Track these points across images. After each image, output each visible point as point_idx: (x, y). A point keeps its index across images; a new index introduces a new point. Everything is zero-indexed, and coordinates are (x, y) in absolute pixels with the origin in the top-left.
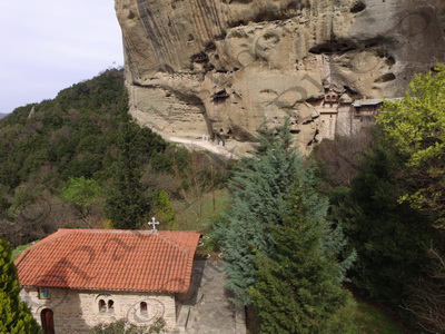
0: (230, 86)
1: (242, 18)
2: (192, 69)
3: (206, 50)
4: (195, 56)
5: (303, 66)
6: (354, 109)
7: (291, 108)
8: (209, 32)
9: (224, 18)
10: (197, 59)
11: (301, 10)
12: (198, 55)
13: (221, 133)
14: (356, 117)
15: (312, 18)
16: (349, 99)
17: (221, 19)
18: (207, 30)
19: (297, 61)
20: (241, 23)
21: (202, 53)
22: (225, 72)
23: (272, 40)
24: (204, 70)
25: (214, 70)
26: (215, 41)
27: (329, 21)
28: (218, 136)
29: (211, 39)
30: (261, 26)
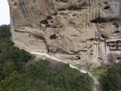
0: (58, 33)
2: (40, 26)
5: (88, 27)
6: (106, 43)
7: (84, 42)
8: (49, 12)
9: (56, 7)
10: (43, 22)
11: (87, 7)
12: (43, 21)
13: (53, 51)
14: (107, 46)
15: (91, 10)
16: (103, 39)
17: (55, 7)
18: (48, 12)
19: (86, 25)
20: (63, 9)
21: (45, 20)
22: (56, 28)
23: (75, 17)
24: (46, 27)
25: (51, 27)
26: (52, 16)
27: (98, 11)
28: (52, 51)
29: (50, 15)
30: (71, 11)
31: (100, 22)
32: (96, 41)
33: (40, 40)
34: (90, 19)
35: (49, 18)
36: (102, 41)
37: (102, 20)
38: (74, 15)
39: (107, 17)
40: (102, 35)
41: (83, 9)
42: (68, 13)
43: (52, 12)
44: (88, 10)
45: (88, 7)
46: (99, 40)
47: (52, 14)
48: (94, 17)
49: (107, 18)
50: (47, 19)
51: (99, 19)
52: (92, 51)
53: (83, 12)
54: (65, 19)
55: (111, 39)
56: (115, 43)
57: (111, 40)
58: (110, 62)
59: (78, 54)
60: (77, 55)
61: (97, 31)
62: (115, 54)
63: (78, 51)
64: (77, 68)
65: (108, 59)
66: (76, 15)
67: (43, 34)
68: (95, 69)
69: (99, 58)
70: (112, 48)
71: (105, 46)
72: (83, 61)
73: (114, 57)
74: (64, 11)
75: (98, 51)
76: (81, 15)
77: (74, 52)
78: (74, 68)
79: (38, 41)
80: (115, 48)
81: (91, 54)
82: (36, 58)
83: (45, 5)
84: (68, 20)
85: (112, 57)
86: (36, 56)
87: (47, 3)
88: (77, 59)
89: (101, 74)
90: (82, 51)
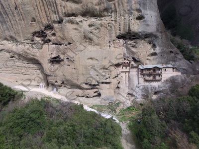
0: (64, 54)
1: (74, 12)
2: (33, 41)
4: (35, 33)
5: (113, 45)
6: (140, 70)
7: (107, 69)
8: (49, 18)
9: (62, 10)
10: (37, 35)
11: (111, 13)
12: (38, 32)
13: (56, 84)
14: (141, 74)
15: (118, 19)
16: (135, 65)
17: (60, 10)
18: (47, 17)
19: (110, 42)
20: (73, 15)
21: (42, 31)
22: (61, 45)
23: (93, 28)
24: (42, 42)
25: (51, 43)
26: (53, 24)
27: (128, 22)
28: (53, 85)
29: (50, 22)
30: (86, 19)
31: (130, 39)
32: (124, 68)
33: (32, 66)
34: (116, 33)
35: (49, 27)
36: (133, 67)
37: (134, 36)
38: (90, 26)
39: (140, 31)
40: (133, 58)
41: (105, 16)
42: (81, 21)
43: (55, 17)
44: (113, 19)
45: (113, 14)
46: (129, 66)
47: (55, 22)
48: (122, 30)
49: (140, 33)
50: (45, 29)
51: (130, 33)
52: (119, 83)
53: (105, 21)
54: (76, 31)
55: (146, 64)
56: (152, 71)
57: (146, 67)
58: (145, 99)
59: (97, 88)
60: (95, 90)
61: (126, 52)
62: (151, 87)
63: (97, 83)
64: (96, 111)
65: (143, 95)
66: (94, 26)
67: (38, 55)
68: (124, 111)
69: (129, 94)
70: (147, 78)
71: (138, 75)
72: (105, 100)
73: (150, 91)
74: (74, 18)
75: (127, 83)
76: (102, 26)
77: (90, 85)
78: (91, 111)
79: (29, 66)
80: (151, 78)
81: (118, 87)
82: (24, 97)
83: (41, 4)
84: (80, 32)
85: (148, 91)
86: (24, 93)
87: (44, 2)
88: (96, 96)
89: (132, 117)
90: (103, 83)
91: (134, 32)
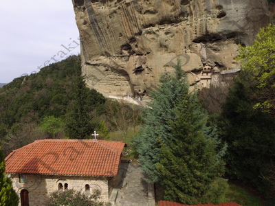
0: (144, 63)
1: (151, 23)
2: (121, 54)
3: (130, 42)
4: (123, 46)
5: (189, 50)
6: (221, 76)
8: (132, 32)
9: (140, 23)
11: (187, 17)
13: (140, 92)
15: (194, 21)
16: (217, 70)
19: (185, 47)
20: (151, 25)
21: (128, 44)
22: (142, 55)
23: (170, 35)
24: (128, 54)
25: (135, 54)
26: (136, 37)
27: (205, 23)
28: (138, 94)
29: (133, 35)
30: (163, 27)
31: (211, 41)
32: (205, 74)
34: (191, 37)
37: (214, 37)
38: (167, 33)
40: (215, 63)
41: (181, 21)
42: (158, 31)
43: (136, 30)
44: (188, 23)
46: (211, 72)
47: (136, 34)
48: (198, 33)
49: (220, 33)
51: (209, 35)
53: (181, 27)
61: (205, 56)
66: (170, 33)
67: (125, 66)
74: (152, 28)
76: (177, 32)
79: (120, 78)
83: (126, 20)
87: (128, 18)
91: (212, 33)
